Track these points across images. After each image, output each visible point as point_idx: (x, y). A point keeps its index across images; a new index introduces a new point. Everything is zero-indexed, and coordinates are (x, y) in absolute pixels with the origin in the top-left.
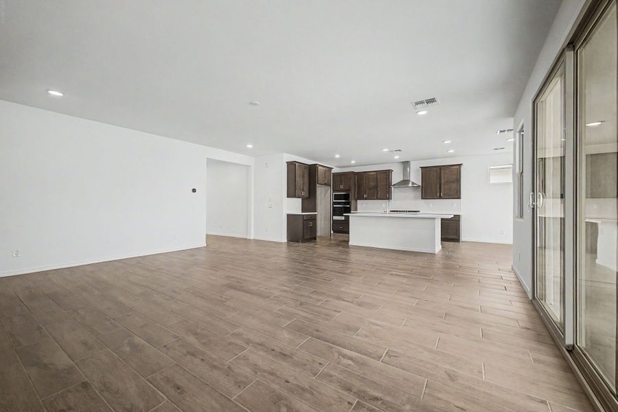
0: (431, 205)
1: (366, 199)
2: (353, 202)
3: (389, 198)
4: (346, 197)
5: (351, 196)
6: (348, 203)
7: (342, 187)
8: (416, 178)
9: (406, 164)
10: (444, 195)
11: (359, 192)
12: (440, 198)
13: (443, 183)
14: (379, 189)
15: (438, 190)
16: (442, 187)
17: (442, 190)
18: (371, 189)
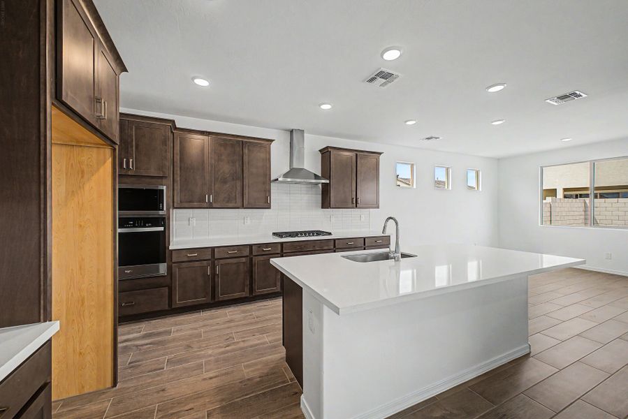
3: (267, 206)
6: (158, 222)
7: (129, 165)
8: (312, 164)
12: (356, 206)
13: (359, 180)
14: (246, 182)
15: (354, 193)
16: (359, 187)
17: (359, 192)
18: (224, 181)
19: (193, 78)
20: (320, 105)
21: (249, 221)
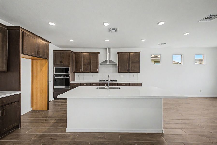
1: (82, 72)
2: (71, 74)
3: (98, 72)
4: (66, 70)
5: (71, 69)
6: (68, 76)
7: (62, 62)
8: (115, 59)
11: (76, 67)
12: (129, 72)
13: (130, 63)
14: (91, 65)
15: (128, 67)
16: (130, 65)
17: (130, 67)
18: (85, 65)
19: (69, 40)
20: (105, 40)
21: (94, 76)
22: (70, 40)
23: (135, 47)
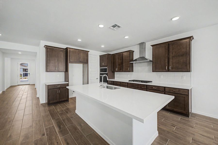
0: (162, 77)
1: (117, 71)
2: (109, 74)
3: (129, 71)
5: (108, 69)
7: (103, 64)
8: (149, 55)
9: (142, 45)
10: (172, 68)
11: (113, 67)
12: (168, 71)
14: (124, 64)
15: (167, 64)
22: (102, 46)
23: (181, 32)
